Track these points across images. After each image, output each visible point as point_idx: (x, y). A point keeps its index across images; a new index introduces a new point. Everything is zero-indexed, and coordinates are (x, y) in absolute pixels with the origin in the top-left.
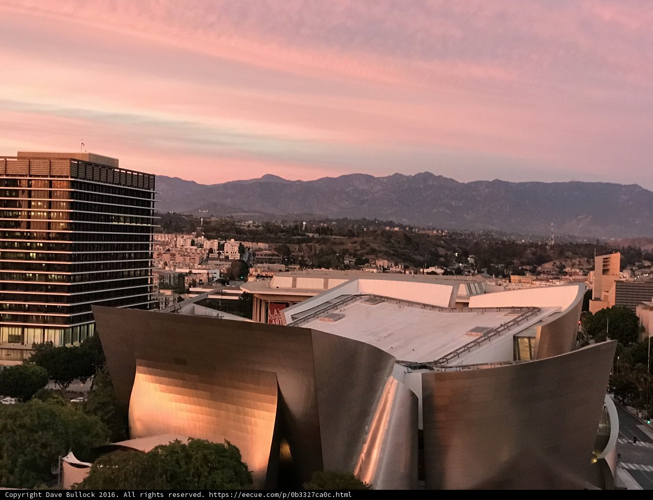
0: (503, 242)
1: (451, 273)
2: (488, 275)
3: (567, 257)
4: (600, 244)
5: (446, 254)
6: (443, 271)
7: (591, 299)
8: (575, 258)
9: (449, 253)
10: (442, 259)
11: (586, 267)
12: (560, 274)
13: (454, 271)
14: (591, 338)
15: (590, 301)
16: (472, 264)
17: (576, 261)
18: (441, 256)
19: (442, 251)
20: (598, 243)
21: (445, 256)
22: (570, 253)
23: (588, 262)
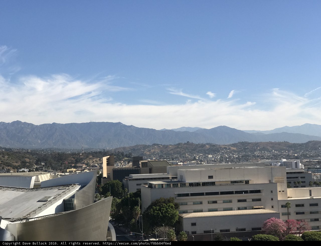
0: (59, 154)
1: (33, 171)
2: (52, 170)
3: (90, 159)
4: (105, 151)
5: (30, 161)
6: (28, 170)
7: (102, 178)
8: (94, 159)
9: (31, 161)
10: (28, 164)
11: (99, 163)
13: (34, 170)
14: (103, 197)
15: (102, 179)
16: (44, 165)
17: (94, 160)
18: (28, 163)
19: (27, 160)
20: (104, 151)
21: (29, 163)
22: (91, 157)
23: (100, 160)
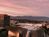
12: (41, 23)
15: (43, 25)
20: (43, 21)
